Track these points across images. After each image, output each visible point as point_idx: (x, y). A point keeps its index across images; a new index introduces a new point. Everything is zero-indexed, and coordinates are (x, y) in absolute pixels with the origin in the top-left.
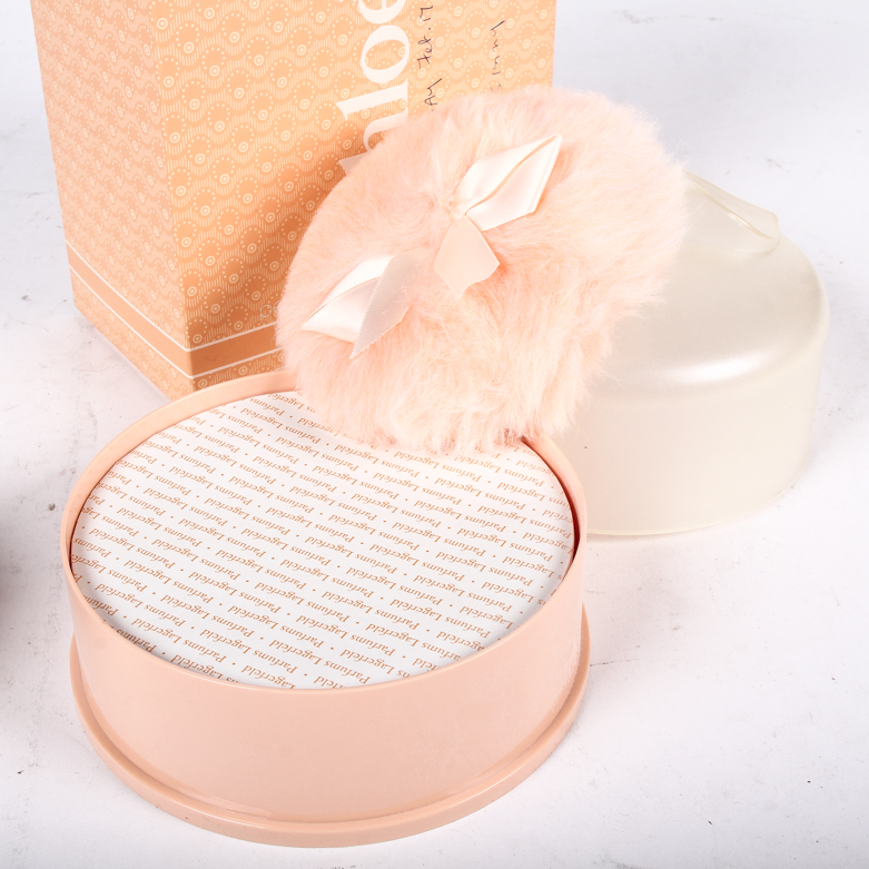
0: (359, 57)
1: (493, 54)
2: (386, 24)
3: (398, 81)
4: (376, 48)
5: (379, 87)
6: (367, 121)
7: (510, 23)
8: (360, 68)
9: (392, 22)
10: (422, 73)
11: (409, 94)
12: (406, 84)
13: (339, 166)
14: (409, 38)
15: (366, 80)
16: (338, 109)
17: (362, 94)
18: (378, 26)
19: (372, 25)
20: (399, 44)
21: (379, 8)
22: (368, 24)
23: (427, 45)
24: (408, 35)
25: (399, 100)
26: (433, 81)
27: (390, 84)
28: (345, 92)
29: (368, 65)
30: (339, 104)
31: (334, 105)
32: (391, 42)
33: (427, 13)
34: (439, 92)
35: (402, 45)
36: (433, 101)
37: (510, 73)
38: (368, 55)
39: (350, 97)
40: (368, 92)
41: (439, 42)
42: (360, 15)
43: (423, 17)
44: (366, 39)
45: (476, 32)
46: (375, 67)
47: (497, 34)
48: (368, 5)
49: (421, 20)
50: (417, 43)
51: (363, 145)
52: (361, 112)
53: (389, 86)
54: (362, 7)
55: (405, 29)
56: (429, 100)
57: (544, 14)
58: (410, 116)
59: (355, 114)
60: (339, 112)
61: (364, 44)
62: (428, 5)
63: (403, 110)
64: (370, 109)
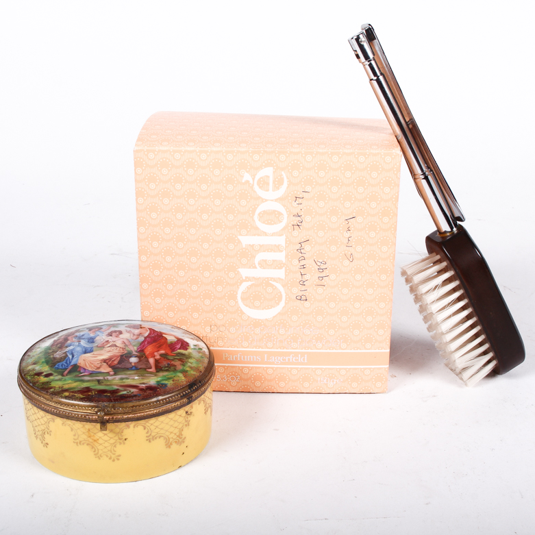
0: (254, 214)
1: (347, 235)
2: (272, 200)
3: (279, 234)
4: (265, 212)
5: (265, 234)
6: (258, 251)
7: (359, 219)
8: (254, 221)
9: (276, 200)
10: (296, 233)
11: (286, 243)
12: (284, 237)
13: (238, 272)
14: (287, 212)
15: (257, 228)
16: (238, 240)
17: (255, 235)
18: (266, 200)
19: (263, 199)
20: (280, 214)
21: (268, 190)
22: (259, 198)
23: (299, 218)
24: (286, 210)
25: (279, 245)
26: (303, 240)
27: (273, 234)
28: (244, 231)
29: (259, 220)
30: (240, 237)
31: (236, 237)
32: (275, 211)
33: (299, 201)
34: (307, 247)
35: (282, 214)
36: (302, 251)
37: (359, 248)
38: (259, 214)
39: (247, 235)
40: (259, 235)
41: (307, 219)
42: (255, 192)
43: (297, 202)
44: (258, 205)
45: (334, 219)
46: (264, 223)
47: (350, 224)
48: (260, 187)
49: (295, 203)
50: (292, 216)
51: (254, 264)
52: (253, 245)
53: (272, 235)
54: (256, 188)
55: (284, 206)
56: (300, 250)
57: (386, 219)
58: (286, 256)
59: (250, 245)
60: (239, 242)
61: (256, 208)
62: (301, 196)
63: (282, 251)
64: (260, 245)
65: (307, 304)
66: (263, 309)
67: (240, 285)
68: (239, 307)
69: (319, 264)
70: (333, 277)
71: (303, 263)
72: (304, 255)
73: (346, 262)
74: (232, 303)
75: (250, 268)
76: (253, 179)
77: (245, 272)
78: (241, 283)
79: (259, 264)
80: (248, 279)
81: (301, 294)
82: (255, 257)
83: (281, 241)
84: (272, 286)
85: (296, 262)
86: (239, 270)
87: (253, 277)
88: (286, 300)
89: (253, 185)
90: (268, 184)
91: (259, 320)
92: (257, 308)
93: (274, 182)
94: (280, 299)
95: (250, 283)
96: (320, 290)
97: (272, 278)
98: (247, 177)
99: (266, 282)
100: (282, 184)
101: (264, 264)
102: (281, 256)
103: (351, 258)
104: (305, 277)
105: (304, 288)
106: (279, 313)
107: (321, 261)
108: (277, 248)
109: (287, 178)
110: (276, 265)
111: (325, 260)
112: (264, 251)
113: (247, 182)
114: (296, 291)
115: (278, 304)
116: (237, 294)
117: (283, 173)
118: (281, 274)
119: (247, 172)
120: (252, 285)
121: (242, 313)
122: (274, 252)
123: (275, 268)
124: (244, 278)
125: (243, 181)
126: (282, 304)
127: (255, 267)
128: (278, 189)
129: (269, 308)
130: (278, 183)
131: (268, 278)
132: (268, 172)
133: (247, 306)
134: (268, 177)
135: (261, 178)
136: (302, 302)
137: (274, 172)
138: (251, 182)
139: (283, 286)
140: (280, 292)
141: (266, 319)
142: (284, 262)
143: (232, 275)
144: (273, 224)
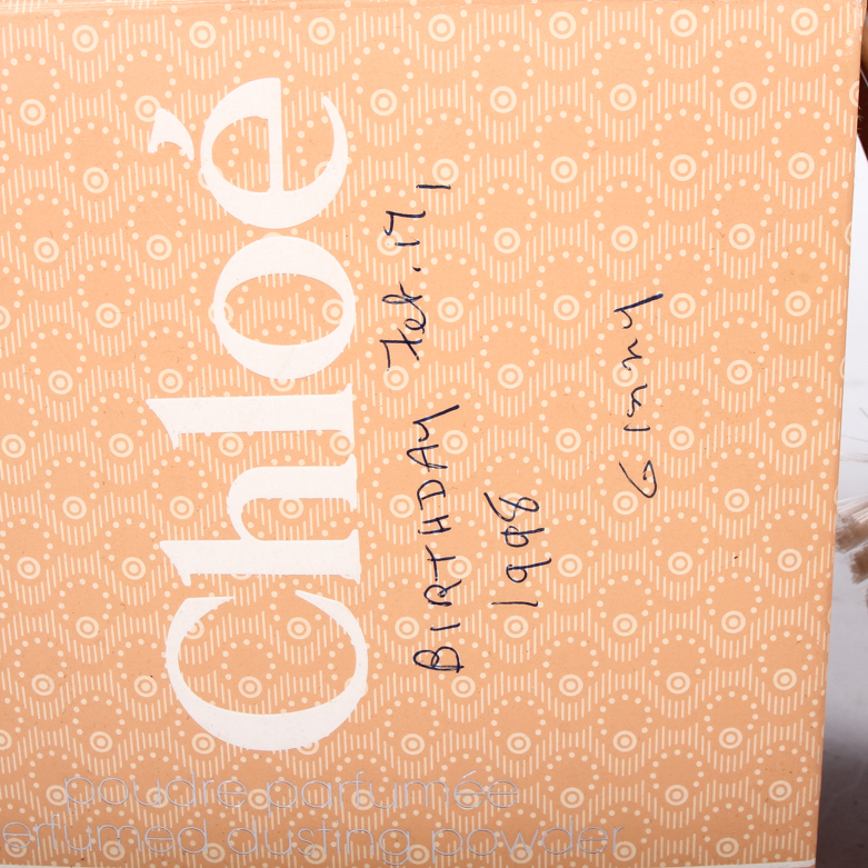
0: (208, 299)
1: (628, 378)
2: (285, 232)
3: (324, 383)
4: (256, 288)
5: (266, 386)
6: (239, 463)
7: (681, 304)
8: (212, 329)
9: (303, 230)
10: (399, 375)
11: (358, 423)
12: (347, 397)
13: (160, 553)
14: (354, 281)
15: (227, 362)
16: (150, 414)
17: (219, 392)
18: (260, 233)
19: (243, 227)
20: (324, 292)
21: (263, 187)
22: (229, 221)
23: (408, 310)
24: (349, 272)
25: (328, 433)
26: (432, 408)
27: (300, 386)
28: (171, 377)
29: (234, 325)
30: (154, 404)
31: (138, 402)
32: (298, 281)
33: (408, 228)
34: (451, 439)
35: (335, 294)
36: (431, 456)
37: (682, 437)
38: (232, 297)
39: (183, 393)
40: (236, 392)
41: (446, 309)
42: (207, 195)
43: (397, 236)
44: (226, 258)
45: (567, 306)
46: (254, 335)
47: (638, 327)
48: (229, 174)
49: (390, 242)
50: (377, 298)
51: (227, 518)
52: (216, 436)
53: (295, 391)
54: (211, 175)
55: (340, 256)
56: (419, 453)
57: (798, 303)
58: (363, 482)
59: (200, 436)
60: (155, 424)
61: (219, 269)
62: (413, 208)
63: (342, 460)
64: (243, 435)
65: (462, 684)
66: (276, 710)
67: (173, 611)
68: (178, 704)
69: (507, 511)
70: (569, 564)
71: (435, 507)
72: (439, 474)
73: (628, 501)
74: (146, 686)
75: (208, 536)
76: (196, 137)
77: (188, 556)
78: (176, 603)
79: (246, 518)
80: (203, 585)
81: (433, 641)
82: (226, 489)
83: (335, 413)
84: (310, 611)
85: (405, 505)
86: (165, 546)
87: (226, 577)
88: (371, 670)
89: (197, 163)
90: (263, 157)
91: (263, 754)
92: (253, 705)
93: (288, 146)
94: (346, 665)
95: (212, 602)
96: (516, 623)
97: (305, 580)
98: (167, 127)
99: (284, 595)
100: (328, 156)
101: (268, 519)
102: (338, 483)
103: (647, 480)
104: (451, 571)
105: (445, 618)
106: (345, 725)
107: (514, 497)
108: (315, 448)
109: (348, 126)
110: (321, 520)
111: (534, 494)
112: (266, 463)
113: (171, 149)
114: (413, 630)
115: (339, 687)
116: (162, 647)
117: (326, 101)
118: (341, 557)
119: (167, 104)
120: (223, 610)
121: (192, 727)
122: (309, 463)
123: (317, 536)
124: (187, 582)
125: (152, 149)
126: (357, 686)
127: (231, 534)
128: (311, 179)
129: (300, 707)
130: (308, 150)
131: (288, 579)
132: (259, 98)
133: (207, 697)
134: (263, 123)
135: (230, 129)
136: (442, 676)
137: (285, 101)
138: (187, 149)
139: (357, 611)
140: (346, 639)
141: (293, 752)
142: (354, 505)
143: (134, 567)
144: (296, 341)
